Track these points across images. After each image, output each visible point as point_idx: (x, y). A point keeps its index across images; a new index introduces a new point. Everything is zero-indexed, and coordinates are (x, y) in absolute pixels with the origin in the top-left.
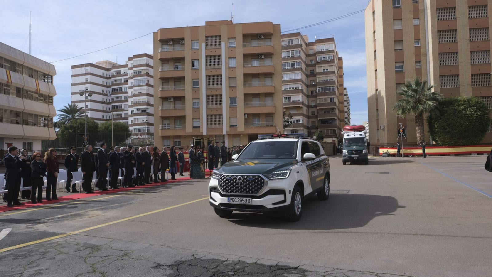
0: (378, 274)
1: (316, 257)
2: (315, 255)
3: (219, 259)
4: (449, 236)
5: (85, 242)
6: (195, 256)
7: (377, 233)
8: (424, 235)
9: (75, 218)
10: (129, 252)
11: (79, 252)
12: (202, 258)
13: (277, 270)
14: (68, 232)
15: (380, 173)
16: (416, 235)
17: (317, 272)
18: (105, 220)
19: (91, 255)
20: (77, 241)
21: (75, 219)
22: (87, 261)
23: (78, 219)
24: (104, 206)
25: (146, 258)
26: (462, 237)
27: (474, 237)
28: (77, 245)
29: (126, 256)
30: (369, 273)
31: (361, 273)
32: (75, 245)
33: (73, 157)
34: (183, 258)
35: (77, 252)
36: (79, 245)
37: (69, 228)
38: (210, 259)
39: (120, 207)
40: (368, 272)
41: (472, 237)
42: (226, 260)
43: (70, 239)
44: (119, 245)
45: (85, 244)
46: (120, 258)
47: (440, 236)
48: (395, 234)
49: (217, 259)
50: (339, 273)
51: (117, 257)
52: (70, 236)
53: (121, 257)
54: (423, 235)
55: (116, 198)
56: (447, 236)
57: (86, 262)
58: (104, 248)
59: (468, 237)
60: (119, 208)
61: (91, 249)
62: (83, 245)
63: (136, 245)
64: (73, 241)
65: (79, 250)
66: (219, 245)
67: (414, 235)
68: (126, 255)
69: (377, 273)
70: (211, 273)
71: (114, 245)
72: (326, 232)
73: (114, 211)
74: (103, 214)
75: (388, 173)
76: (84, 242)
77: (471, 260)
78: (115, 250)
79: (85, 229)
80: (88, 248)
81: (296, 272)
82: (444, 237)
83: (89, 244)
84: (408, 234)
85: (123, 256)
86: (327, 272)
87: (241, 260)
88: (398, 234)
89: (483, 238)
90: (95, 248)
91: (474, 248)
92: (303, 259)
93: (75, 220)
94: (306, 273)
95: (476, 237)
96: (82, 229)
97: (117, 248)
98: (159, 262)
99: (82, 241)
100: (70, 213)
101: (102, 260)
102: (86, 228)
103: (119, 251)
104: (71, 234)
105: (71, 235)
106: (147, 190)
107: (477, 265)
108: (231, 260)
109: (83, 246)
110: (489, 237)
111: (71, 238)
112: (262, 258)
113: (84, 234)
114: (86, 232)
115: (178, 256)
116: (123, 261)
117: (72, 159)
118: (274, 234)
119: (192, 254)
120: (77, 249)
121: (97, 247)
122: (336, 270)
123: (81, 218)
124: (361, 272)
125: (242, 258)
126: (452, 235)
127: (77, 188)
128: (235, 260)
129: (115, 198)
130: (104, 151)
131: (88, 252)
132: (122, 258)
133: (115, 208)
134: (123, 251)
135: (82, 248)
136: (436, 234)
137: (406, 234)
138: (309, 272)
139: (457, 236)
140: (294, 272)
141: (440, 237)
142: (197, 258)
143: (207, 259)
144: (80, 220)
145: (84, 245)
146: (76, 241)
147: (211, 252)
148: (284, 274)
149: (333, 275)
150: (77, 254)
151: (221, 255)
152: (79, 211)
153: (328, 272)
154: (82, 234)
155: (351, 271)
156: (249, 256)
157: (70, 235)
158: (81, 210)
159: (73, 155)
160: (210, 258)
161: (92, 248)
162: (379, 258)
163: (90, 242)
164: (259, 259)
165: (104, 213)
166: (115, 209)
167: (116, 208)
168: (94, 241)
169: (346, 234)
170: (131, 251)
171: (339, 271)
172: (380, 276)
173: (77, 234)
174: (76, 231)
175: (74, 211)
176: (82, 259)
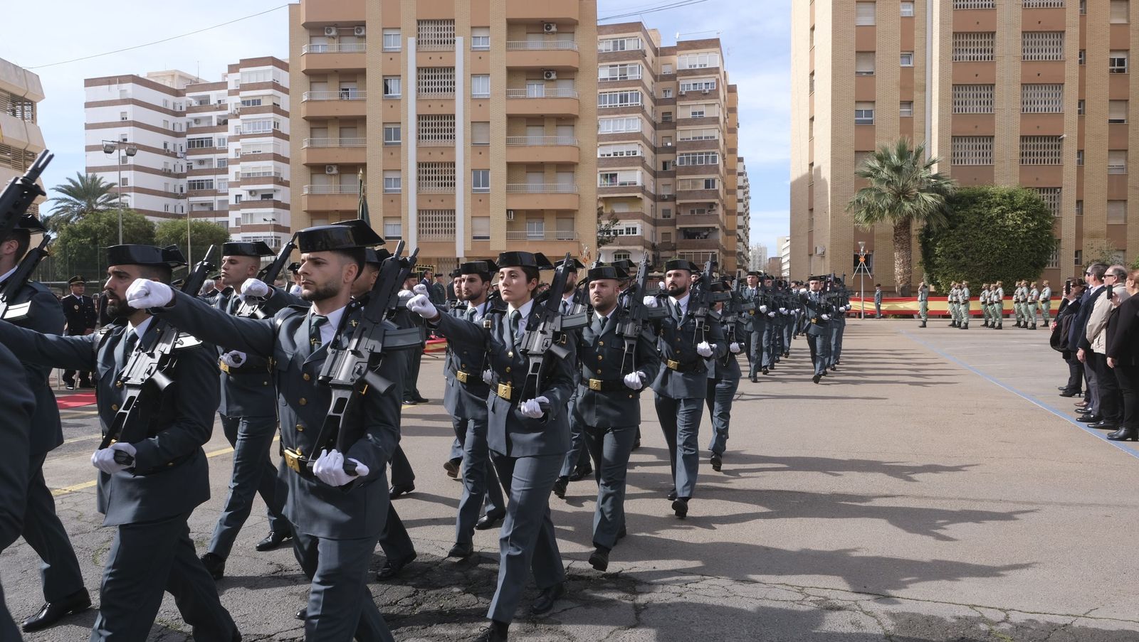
0: (806, 591)
11: (82, 536)
13: (569, 579)
14: (57, 487)
17: (663, 585)
20: (80, 509)
21: (81, 455)
22: (98, 559)
26: (992, 501)
27: (1018, 503)
28: (77, 518)
30: (784, 587)
31: (765, 586)
32: (73, 518)
33: (78, 302)
35: (76, 537)
36: (82, 520)
37: (65, 477)
40: (781, 584)
41: (1014, 503)
43: (63, 503)
47: (944, 498)
49: (426, 554)
50: (715, 587)
52: (61, 497)
54: (907, 496)
56: (959, 499)
57: (96, 563)
59: (1005, 501)
61: (112, 530)
62: (94, 518)
64: (69, 509)
65: (82, 533)
66: (434, 519)
69: (803, 588)
70: (409, 590)
81: (613, 585)
89: (1037, 504)
91: (1020, 526)
93: (81, 457)
94: (638, 588)
95: (1024, 503)
98: (283, 562)
99: (91, 508)
100: (70, 438)
104: (66, 492)
105: (66, 494)
109: (92, 522)
110: (1052, 502)
111: (64, 500)
117: (76, 307)
120: (78, 529)
122: (708, 581)
124: (765, 584)
126: (972, 497)
131: (104, 537)
135: (91, 527)
138: (644, 586)
139: (982, 500)
140: (608, 585)
145: (95, 520)
146: (76, 508)
148: (586, 591)
149: (700, 592)
151: (437, 544)
152: (92, 433)
153: (688, 585)
155: (742, 583)
157: (64, 494)
159: (78, 298)
171: (716, 582)
172: (809, 595)
173: (80, 492)
174: (78, 483)
175: (80, 435)
176: (87, 554)
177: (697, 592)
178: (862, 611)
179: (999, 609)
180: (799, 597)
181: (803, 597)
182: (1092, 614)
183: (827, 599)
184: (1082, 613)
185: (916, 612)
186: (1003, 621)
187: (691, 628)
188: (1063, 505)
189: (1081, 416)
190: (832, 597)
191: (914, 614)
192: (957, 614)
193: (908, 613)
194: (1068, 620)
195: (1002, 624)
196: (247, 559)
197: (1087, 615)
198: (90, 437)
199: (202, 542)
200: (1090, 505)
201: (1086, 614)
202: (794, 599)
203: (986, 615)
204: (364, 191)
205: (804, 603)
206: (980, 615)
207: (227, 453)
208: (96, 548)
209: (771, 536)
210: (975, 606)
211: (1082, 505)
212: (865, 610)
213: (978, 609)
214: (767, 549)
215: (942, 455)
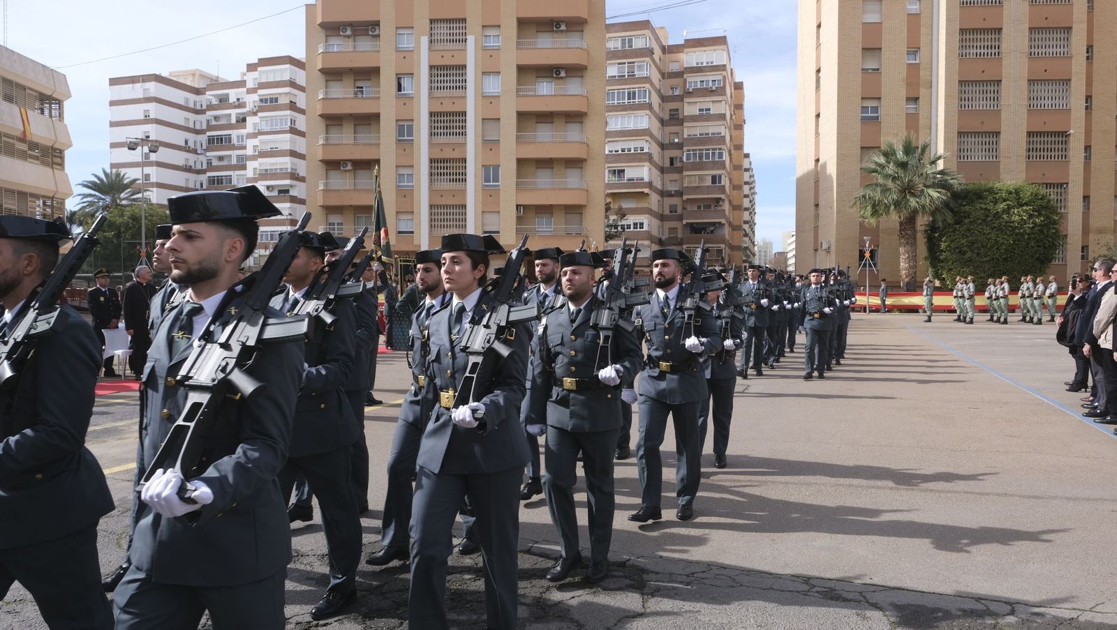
0: (813, 582)
4: (967, 493)
5: (125, 495)
9: (106, 439)
17: (670, 574)
21: (106, 441)
23: (113, 441)
26: (998, 495)
27: (1024, 497)
30: (789, 577)
31: (770, 576)
33: (104, 294)
40: (787, 575)
41: (1020, 497)
45: (124, 501)
50: (722, 577)
56: (964, 492)
59: (1010, 495)
69: (809, 579)
76: (121, 495)
77: (1019, 550)
79: (127, 465)
81: (621, 574)
86: (693, 574)
89: (1043, 498)
91: (1026, 520)
92: (639, 543)
93: (105, 444)
94: (645, 577)
95: (1029, 497)
96: (120, 465)
98: (299, 548)
99: (119, 493)
102: (129, 463)
107: (1032, 560)
110: (1058, 497)
112: (545, 538)
113: (122, 477)
114: (127, 471)
122: (715, 571)
123: (120, 439)
124: (771, 574)
126: (977, 491)
127: (115, 368)
138: (651, 574)
139: (987, 494)
140: (616, 573)
141: (949, 495)
144: (116, 442)
149: (705, 581)
152: (115, 421)
153: (695, 575)
154: (117, 477)
155: (747, 573)
158: (121, 420)
159: (104, 290)
162: (814, 543)
164: (536, 542)
171: (722, 572)
172: (815, 586)
175: (104, 423)
176: (111, 537)
177: (703, 581)
178: (867, 602)
179: (1005, 602)
180: (806, 587)
181: (809, 587)
182: (1099, 609)
183: (832, 590)
184: (1088, 607)
185: (921, 603)
186: (1008, 614)
187: (699, 617)
188: (1069, 499)
189: (1087, 411)
190: (837, 588)
191: (919, 606)
192: (962, 607)
193: (914, 605)
194: (1074, 614)
195: (1008, 617)
197: (1093, 610)
198: (114, 424)
200: (1096, 500)
201: (1093, 608)
202: (799, 590)
203: (991, 609)
204: (379, 186)
205: (809, 594)
206: (985, 608)
208: (121, 532)
210: (981, 599)
211: (1088, 499)
212: (871, 601)
213: (983, 602)
214: (773, 540)
215: (947, 449)
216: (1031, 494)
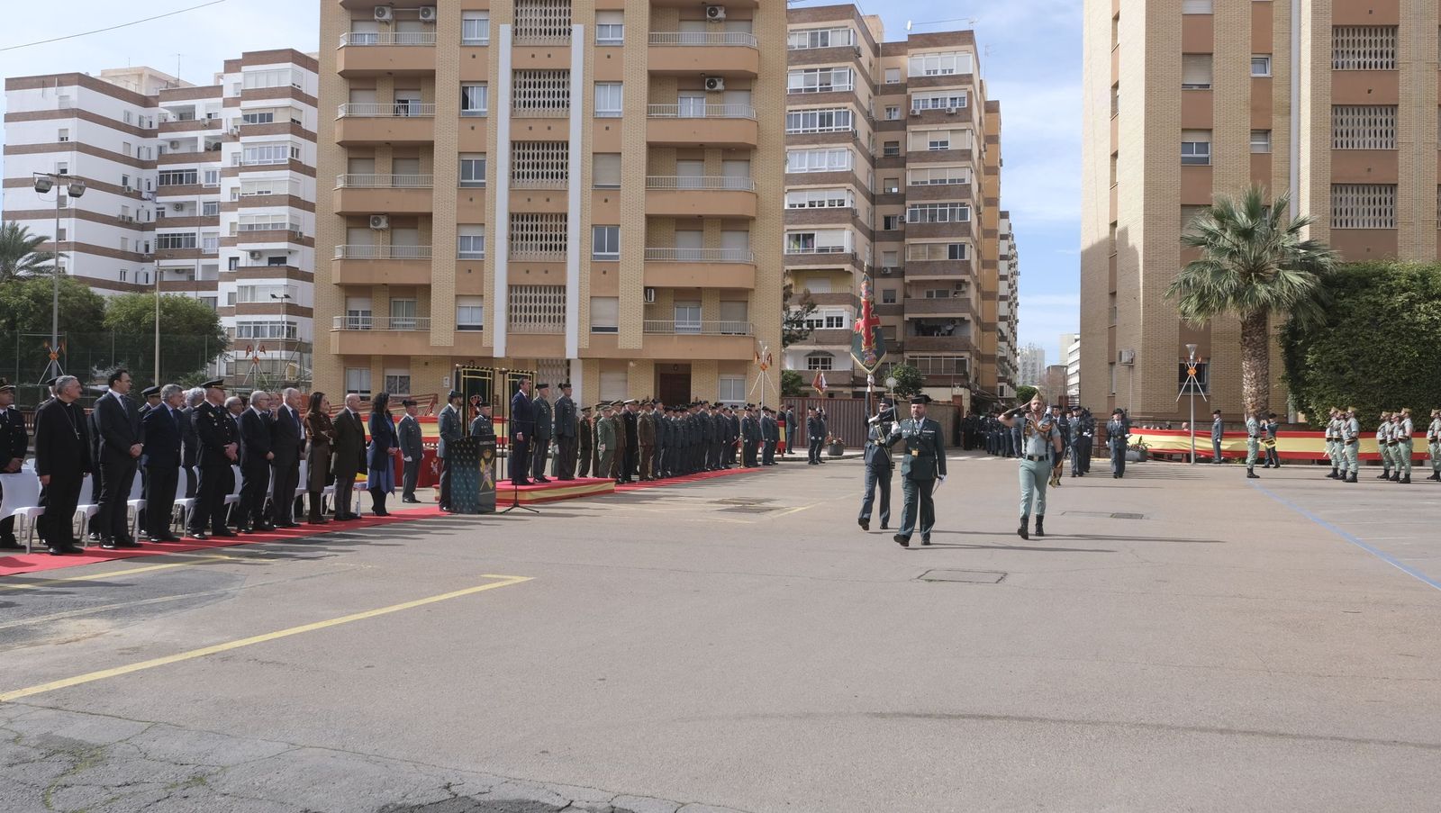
1: (885, 800)
2: (881, 795)
3: (542, 801)
4: (1336, 739)
5: (48, 730)
6: (453, 789)
7: (1096, 723)
8: (1257, 733)
9: (11, 645)
10: (212, 770)
11: (23, 766)
12: (478, 798)
15: (1113, 516)
16: (1230, 731)
18: (122, 654)
19: (68, 779)
20: (17, 727)
21: (10, 648)
22: (51, 799)
23: (21, 649)
24: (120, 601)
25: (276, 792)
26: (1383, 742)
27: (1422, 746)
28: (14, 741)
29: (201, 787)
32: (7, 741)
34: (410, 796)
35: (15, 768)
36: (22, 743)
38: (510, 803)
39: (180, 607)
41: (1416, 746)
42: (567, 806)
44: (175, 746)
45: (46, 739)
46: (178, 792)
47: (1310, 737)
48: (1159, 726)
49: (534, 802)
51: (165, 788)
53: (181, 787)
54: (1253, 733)
55: (166, 573)
56: (1332, 739)
57: (47, 805)
58: (116, 754)
59: (1401, 744)
60: (177, 611)
61: (68, 758)
62: (39, 742)
63: (239, 744)
64: (1, 729)
65: (23, 762)
66: (543, 752)
67: (1221, 731)
68: (199, 780)
71: (155, 745)
72: (920, 716)
73: (159, 618)
74: (117, 632)
75: (1140, 517)
76: (44, 730)
78: (160, 764)
79: (48, 685)
80: (58, 752)
82: (1323, 741)
83: (60, 738)
84: (1203, 730)
85: (188, 785)
87: (618, 805)
88: (1170, 728)
90: (81, 755)
91: (1423, 781)
92: (839, 806)
93: (11, 652)
95: (1430, 747)
96: (35, 684)
97: (168, 756)
98: (323, 809)
99: (36, 726)
101: (109, 797)
102: (50, 681)
103: (173, 766)
106: (282, 549)
108: (584, 805)
109: (36, 747)
112: (696, 799)
113: (41, 702)
114: (49, 694)
115: (392, 789)
116: (187, 803)
118: (740, 718)
119: (444, 783)
120: (17, 757)
121: (91, 749)
123: (32, 645)
125: (624, 798)
126: (1352, 736)
127: (16, 534)
128: (599, 806)
129: (164, 574)
130: (120, 401)
131: (57, 769)
132: (185, 793)
133: (160, 611)
134: (191, 767)
135: (35, 755)
136: (1295, 733)
137: (1193, 729)
139: (1367, 742)
141: (1309, 742)
142: (460, 795)
143: (498, 801)
144: (27, 650)
145: (41, 744)
146: (11, 727)
147: (512, 774)
150: (15, 775)
151: (549, 787)
152: (23, 616)
154: (33, 703)
156: (648, 792)
158: (32, 615)
159: (2, 412)
160: (507, 798)
161: (72, 753)
163: (64, 733)
164: (683, 805)
165: (120, 627)
166: (160, 615)
167: (167, 610)
168: (79, 730)
169: (990, 723)
170: (219, 768)
173: (14, 703)
174: (10, 690)
175: (6, 620)
176: (33, 792)
196: (270, 803)
198: (21, 622)
199: (201, 779)
207: (229, 650)
208: (46, 784)
209: (1047, 787)
214: (1041, 805)
215: (1309, 673)
216: (1433, 743)
